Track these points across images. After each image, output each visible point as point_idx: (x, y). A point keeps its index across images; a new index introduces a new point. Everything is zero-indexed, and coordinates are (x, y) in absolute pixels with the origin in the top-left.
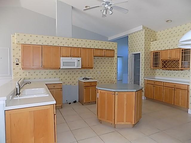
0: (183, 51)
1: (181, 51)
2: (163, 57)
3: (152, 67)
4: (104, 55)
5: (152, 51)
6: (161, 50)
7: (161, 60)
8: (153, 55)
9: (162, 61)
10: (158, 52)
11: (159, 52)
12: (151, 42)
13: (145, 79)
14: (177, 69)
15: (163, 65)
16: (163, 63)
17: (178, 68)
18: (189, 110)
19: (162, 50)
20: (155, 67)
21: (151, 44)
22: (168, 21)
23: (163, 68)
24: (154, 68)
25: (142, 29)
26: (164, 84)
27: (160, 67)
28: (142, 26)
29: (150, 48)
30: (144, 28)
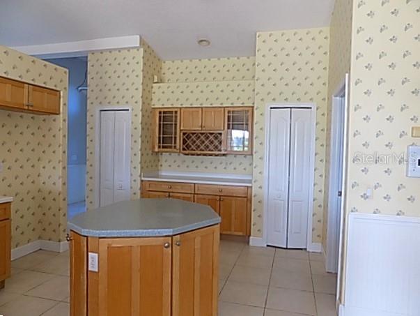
0: (231, 114)
1: (226, 115)
2: (187, 124)
3: (157, 147)
5: (156, 106)
6: (180, 106)
7: (181, 130)
8: (160, 117)
9: (182, 134)
10: (174, 110)
11: (176, 112)
12: (154, 85)
13: (143, 179)
14: (217, 153)
15: (184, 144)
16: (184, 139)
17: (220, 150)
18: (251, 238)
19: (184, 106)
20: (163, 147)
21: (153, 90)
22: (201, 41)
23: (184, 149)
24: (161, 149)
25: (138, 45)
26: (196, 189)
27: (178, 147)
28: (138, 36)
29: (152, 99)
30: (142, 43)
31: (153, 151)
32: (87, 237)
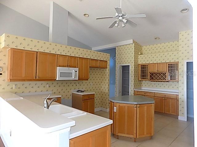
0: (170, 65)
1: (168, 66)
2: (151, 70)
3: (140, 78)
4: (98, 65)
5: (140, 63)
6: (148, 63)
7: (149, 72)
8: (141, 67)
9: (150, 74)
11: (147, 65)
12: (139, 56)
13: (135, 90)
14: (164, 81)
15: (150, 77)
16: (150, 76)
17: (165, 80)
18: (179, 116)
19: (150, 63)
20: (143, 78)
21: (139, 58)
22: (156, 38)
23: (150, 79)
24: (142, 79)
25: (132, 43)
26: (155, 94)
27: (148, 78)
28: (132, 40)
29: (138, 61)
30: (134, 42)
31: (139, 80)
32: (114, 102)
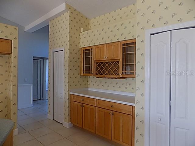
0: (125, 46)
1: (122, 47)
2: (96, 57)
3: (82, 73)
5: (81, 47)
6: (93, 45)
7: (94, 61)
8: (84, 53)
9: (95, 63)
10: (90, 48)
11: (92, 49)
12: (81, 34)
14: (116, 77)
15: (96, 70)
16: (97, 67)
17: (118, 74)
19: (95, 45)
20: (86, 73)
21: (80, 37)
23: (97, 74)
24: (84, 74)
27: (93, 72)
28: (65, 3)
29: (79, 43)
31: (81, 75)
